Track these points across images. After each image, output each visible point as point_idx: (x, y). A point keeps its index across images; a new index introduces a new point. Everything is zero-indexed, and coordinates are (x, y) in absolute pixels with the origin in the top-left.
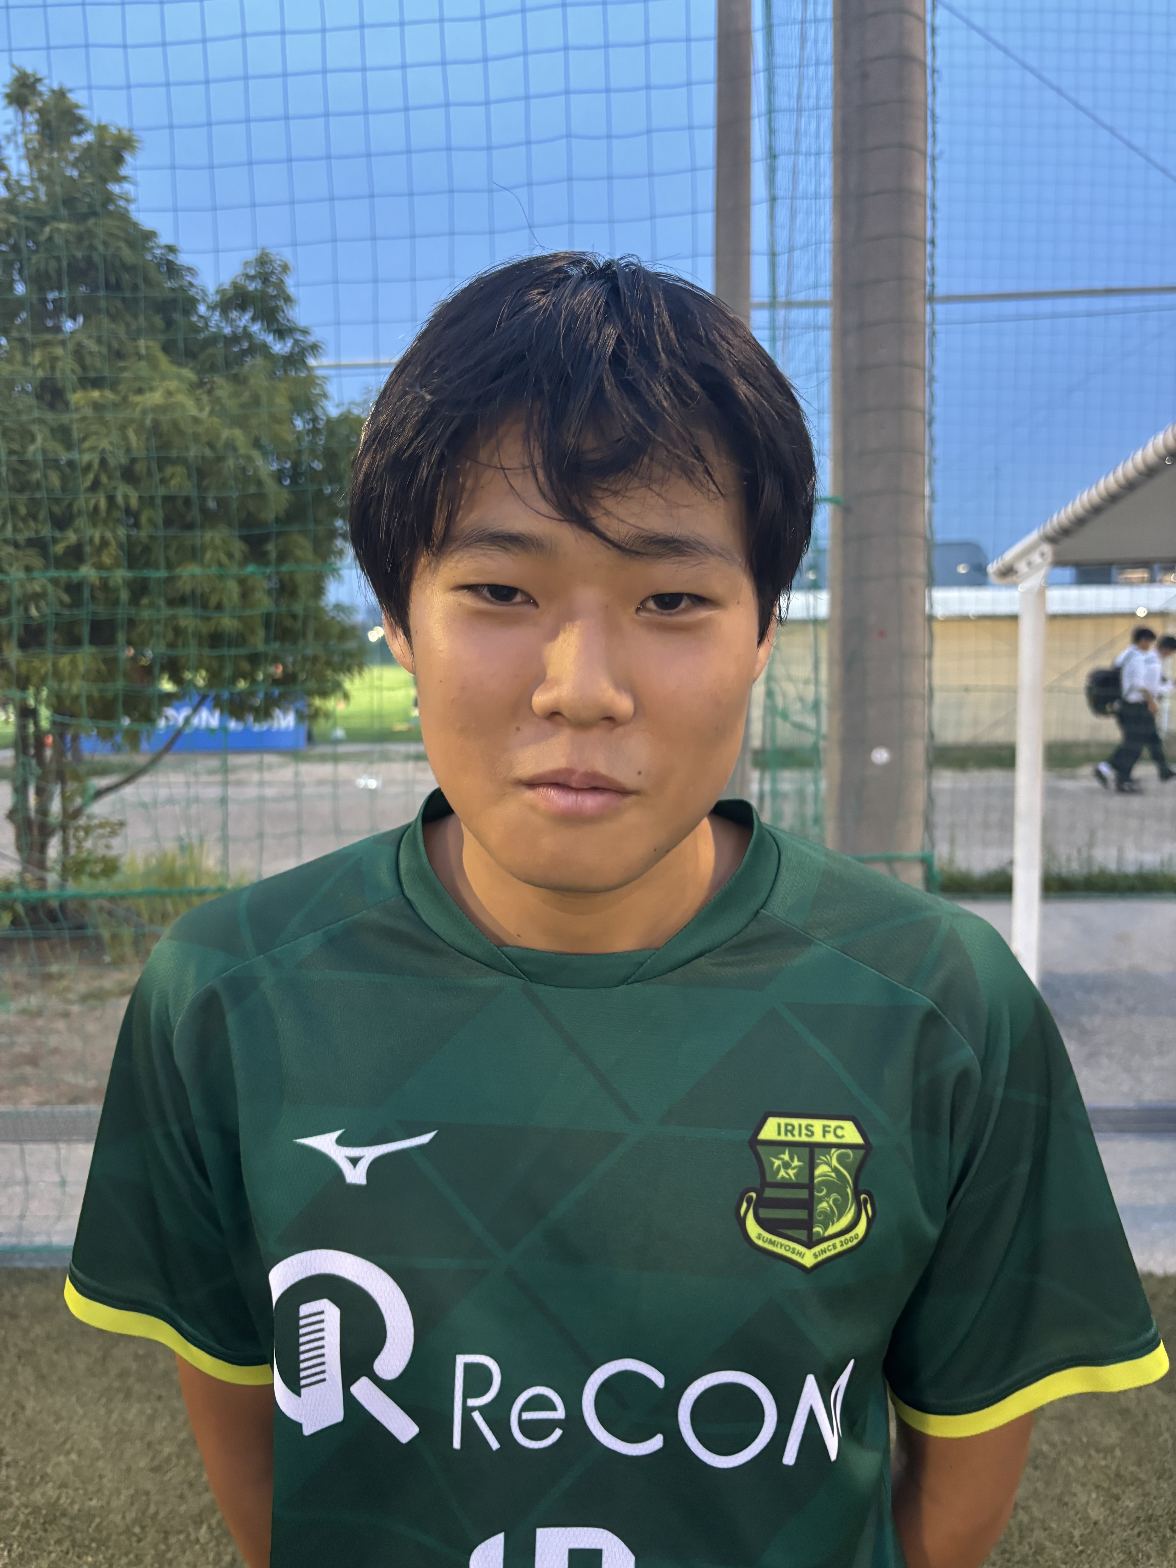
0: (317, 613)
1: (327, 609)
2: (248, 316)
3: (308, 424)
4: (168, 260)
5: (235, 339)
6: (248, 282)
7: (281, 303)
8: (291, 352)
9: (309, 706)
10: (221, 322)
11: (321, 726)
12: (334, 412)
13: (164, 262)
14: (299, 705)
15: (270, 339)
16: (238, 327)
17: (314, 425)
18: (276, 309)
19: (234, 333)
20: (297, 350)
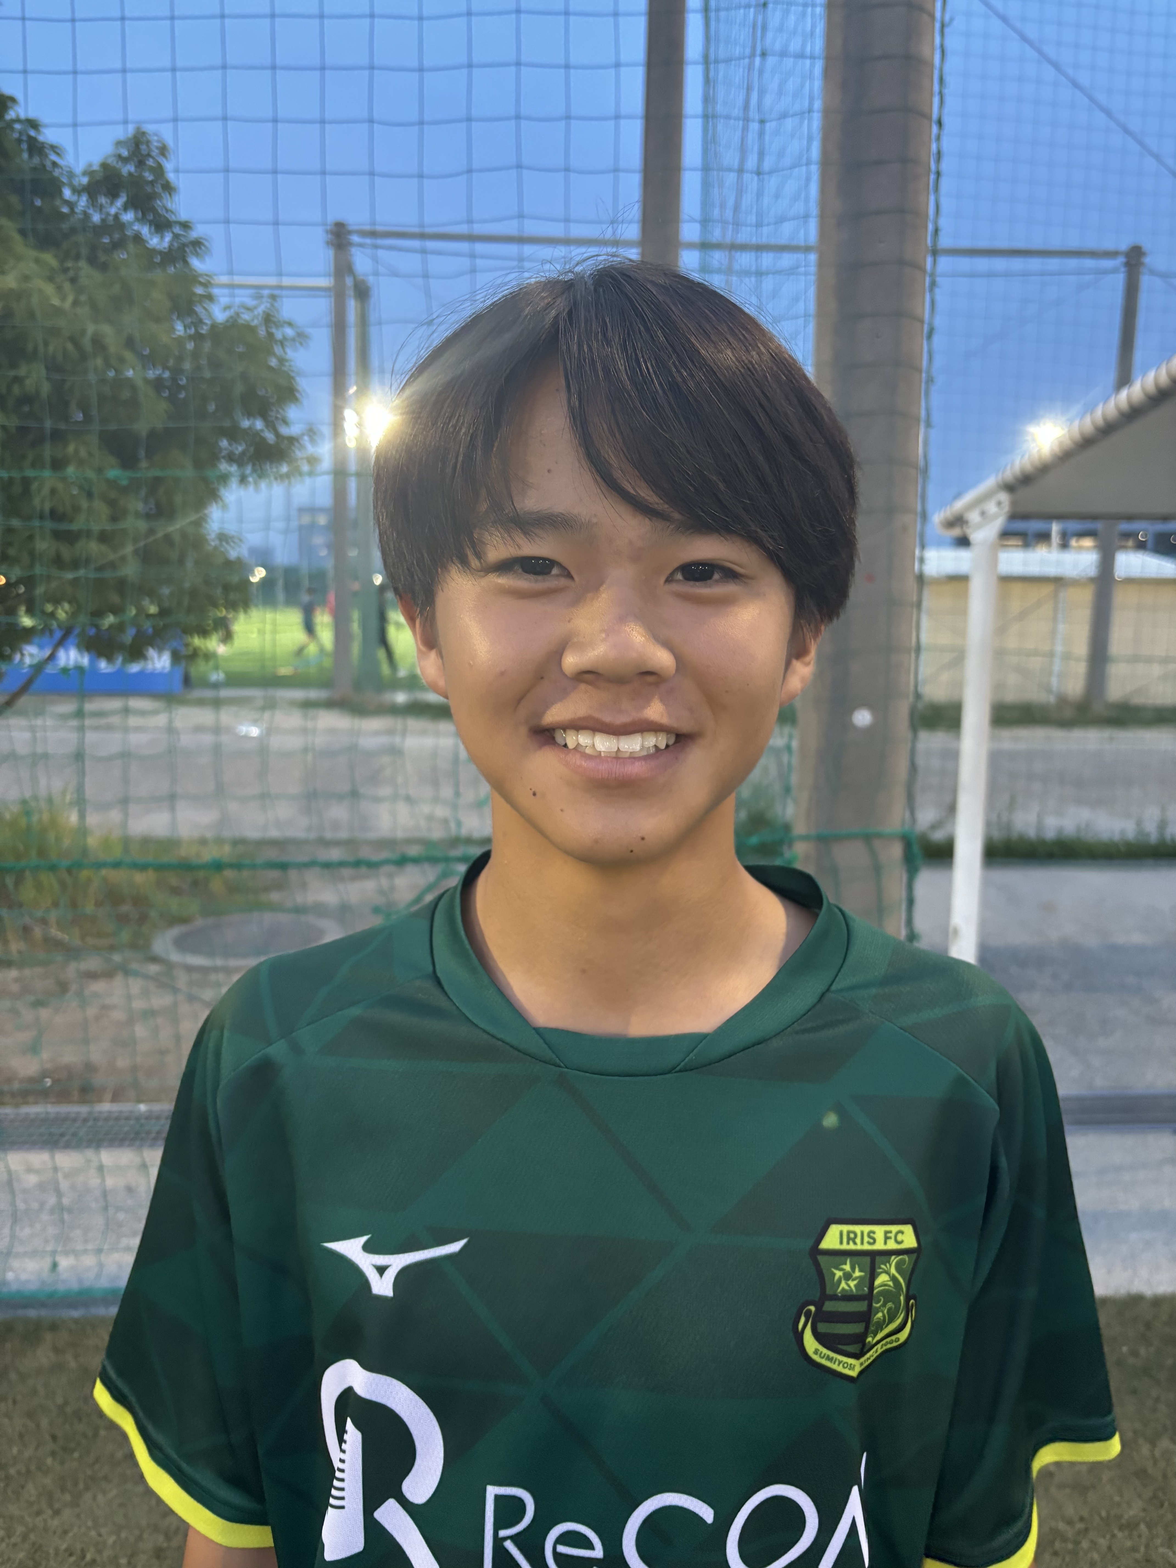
0: (196, 541)
1: (208, 537)
2: (120, 202)
3: (190, 328)
4: (30, 137)
5: (104, 228)
6: (120, 163)
7: (158, 189)
8: (169, 247)
9: (187, 645)
10: (89, 208)
11: (199, 668)
12: (220, 315)
13: (24, 138)
14: (175, 644)
15: (145, 231)
16: (108, 214)
17: (196, 331)
18: (152, 196)
19: (103, 220)
20: (176, 245)
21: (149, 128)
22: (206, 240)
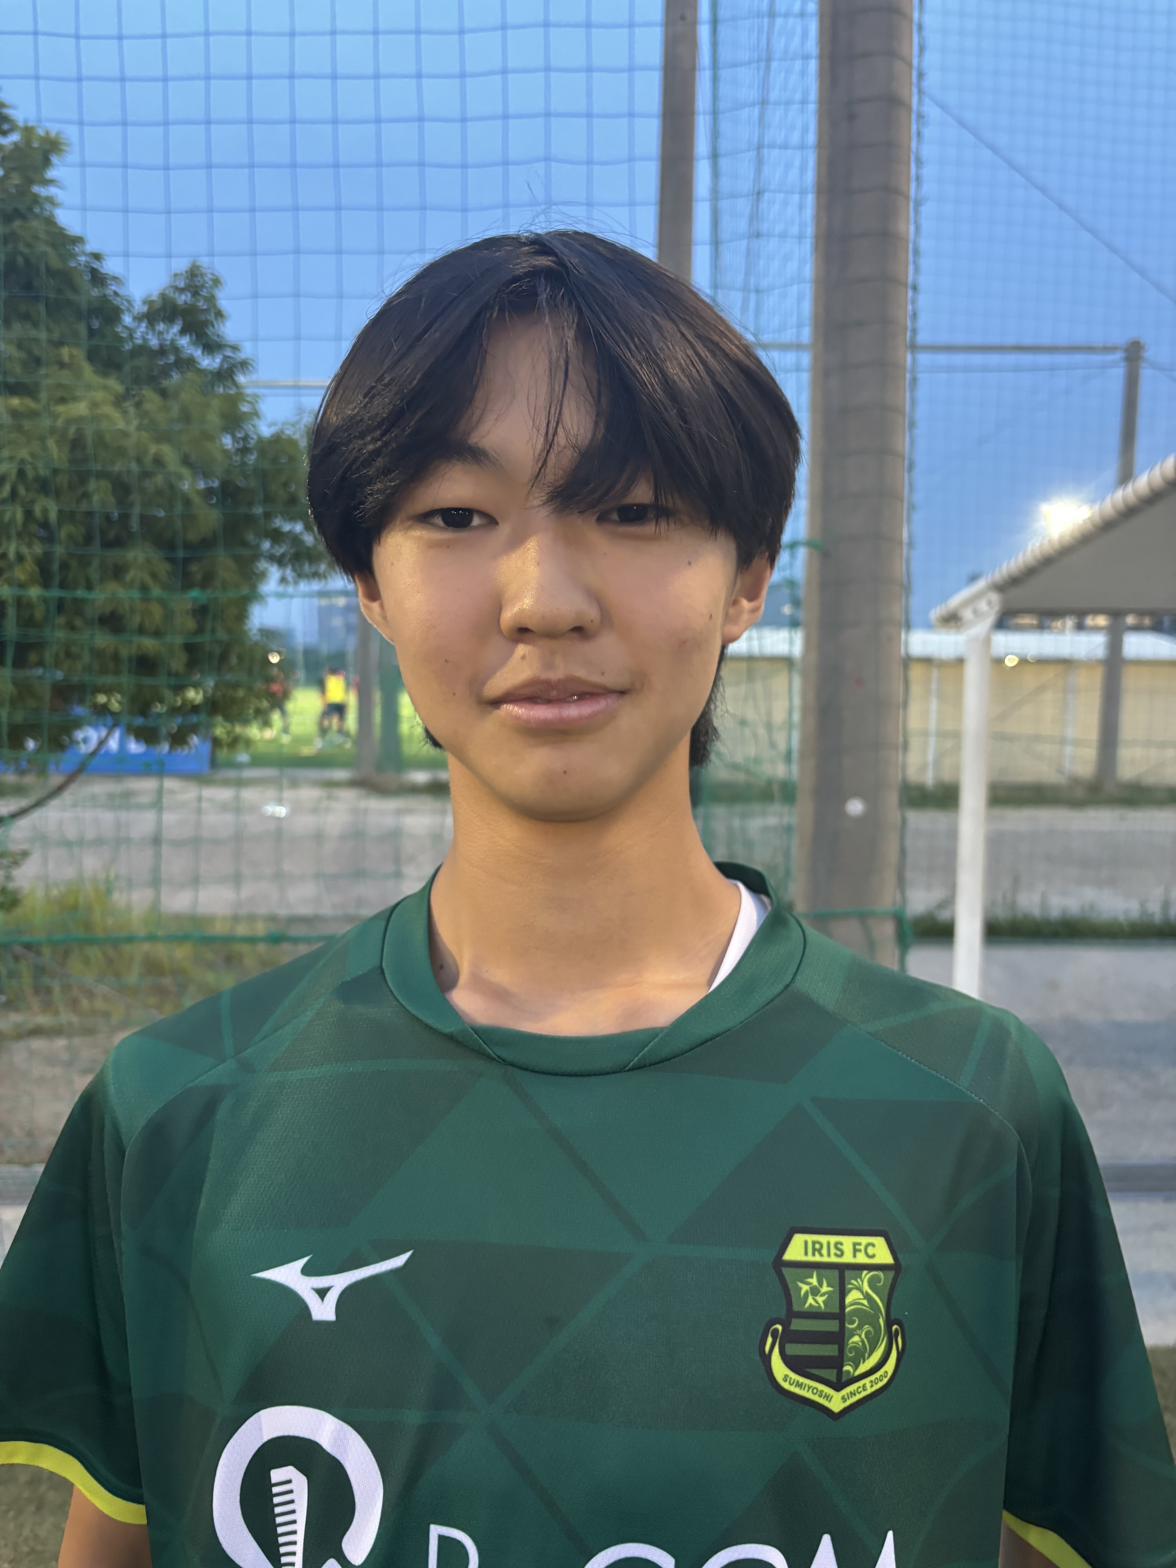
0: (238, 637)
1: (250, 633)
2: (176, 328)
3: (238, 442)
4: (93, 269)
5: (162, 351)
6: (177, 294)
7: (211, 317)
8: (220, 368)
10: (147, 334)
12: (266, 431)
13: (89, 269)
15: (198, 353)
16: (166, 340)
17: (244, 444)
18: (206, 324)
19: (161, 346)
20: (226, 366)
21: (204, 261)
22: (253, 360)
